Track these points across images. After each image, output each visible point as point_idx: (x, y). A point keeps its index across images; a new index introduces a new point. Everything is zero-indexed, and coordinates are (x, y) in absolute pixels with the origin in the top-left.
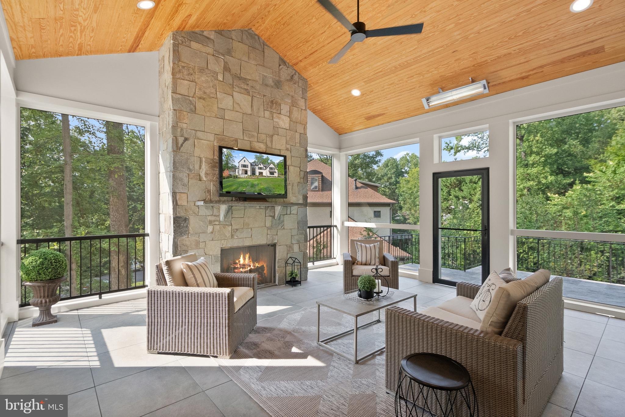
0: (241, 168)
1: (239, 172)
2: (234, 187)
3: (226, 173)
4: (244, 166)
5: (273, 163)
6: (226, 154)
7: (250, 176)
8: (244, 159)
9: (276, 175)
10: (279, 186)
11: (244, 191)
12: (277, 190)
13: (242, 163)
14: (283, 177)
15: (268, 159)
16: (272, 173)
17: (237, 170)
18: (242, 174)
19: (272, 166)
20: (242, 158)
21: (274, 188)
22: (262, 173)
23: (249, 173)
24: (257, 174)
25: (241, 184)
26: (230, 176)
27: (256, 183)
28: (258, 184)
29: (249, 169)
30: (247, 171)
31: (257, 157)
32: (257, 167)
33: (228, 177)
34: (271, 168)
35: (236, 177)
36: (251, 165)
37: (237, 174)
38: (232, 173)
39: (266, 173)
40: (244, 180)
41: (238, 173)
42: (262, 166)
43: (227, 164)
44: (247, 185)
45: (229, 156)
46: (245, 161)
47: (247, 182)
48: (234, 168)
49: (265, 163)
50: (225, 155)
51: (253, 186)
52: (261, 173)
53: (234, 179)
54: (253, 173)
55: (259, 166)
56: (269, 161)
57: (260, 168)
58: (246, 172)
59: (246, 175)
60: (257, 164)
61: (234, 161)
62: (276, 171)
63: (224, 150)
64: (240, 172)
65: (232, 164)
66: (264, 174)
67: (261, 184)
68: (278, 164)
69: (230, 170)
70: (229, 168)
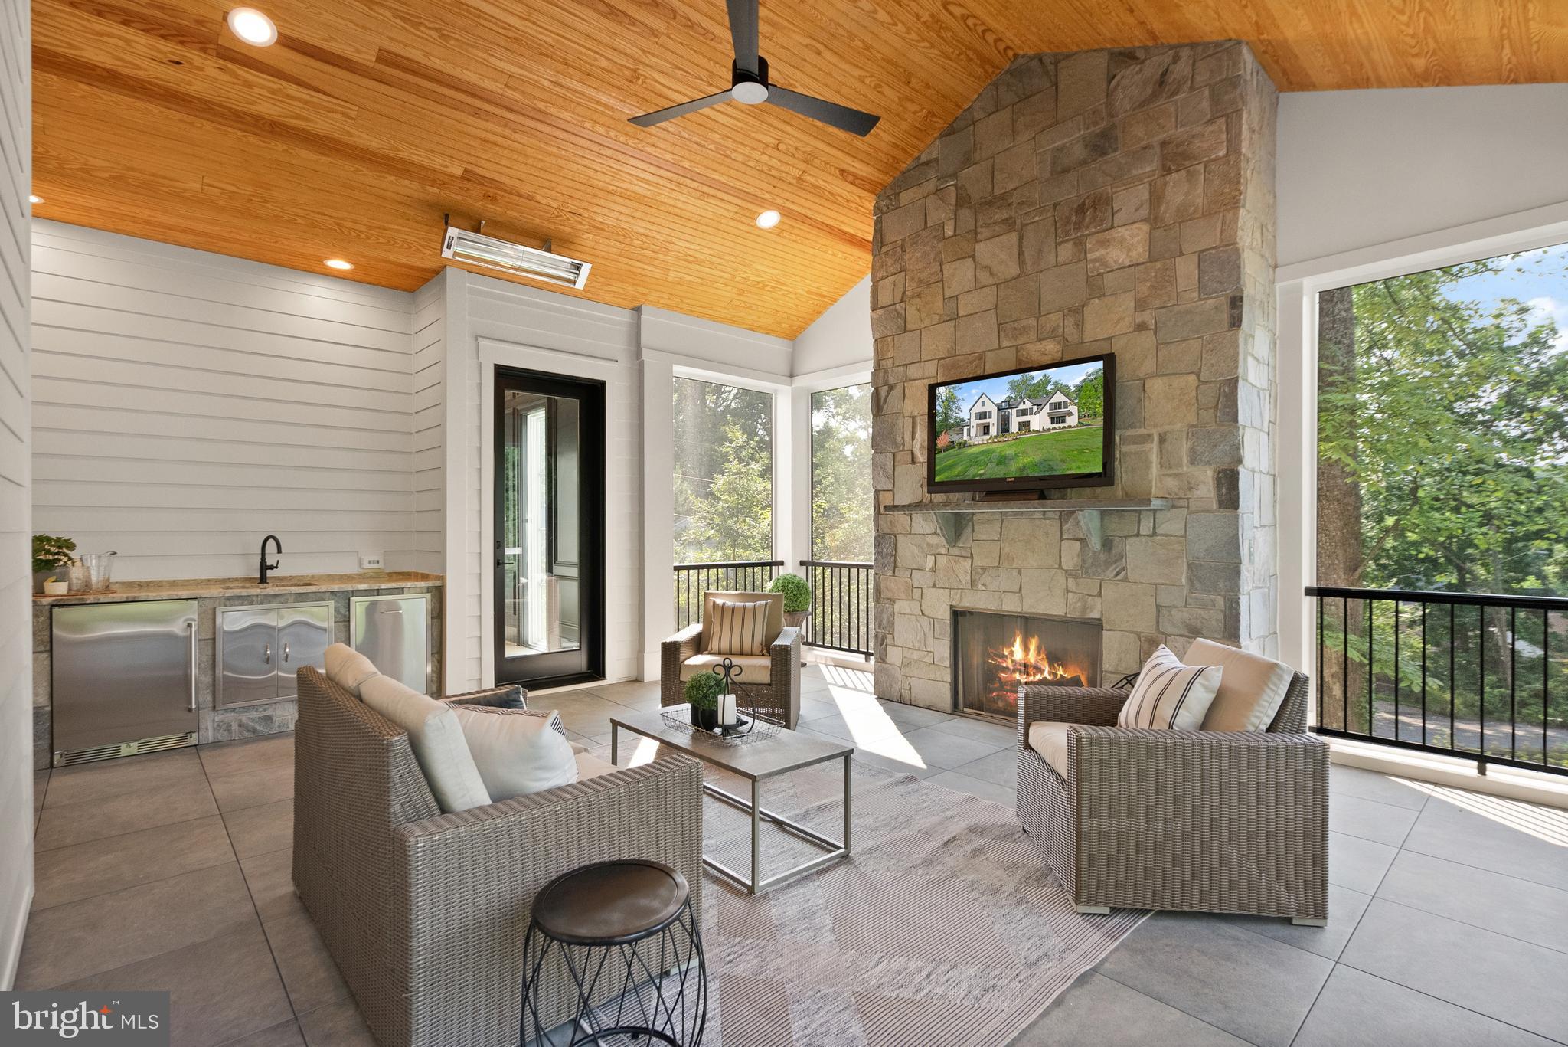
0: (974, 423)
1: (972, 435)
2: (959, 469)
3: (942, 441)
4: (982, 415)
5: (1063, 389)
6: (944, 398)
7: (997, 437)
8: (984, 398)
9: (1072, 421)
10: (1081, 451)
11: (981, 475)
12: (1074, 465)
13: (979, 409)
14: (1099, 422)
15: (1046, 381)
16: (1057, 419)
17: (965, 428)
18: (976, 436)
19: (1059, 397)
20: (977, 398)
21: (1064, 461)
22: (1028, 424)
23: (993, 431)
24: (1014, 428)
25: (975, 460)
26: (951, 445)
27: (1010, 452)
28: (1016, 455)
29: (993, 422)
30: (988, 427)
31: (1014, 387)
32: (1014, 411)
33: (947, 449)
34: (1057, 405)
35: (964, 445)
36: (999, 409)
37: (965, 437)
38: (955, 438)
39: (1039, 421)
40: (982, 448)
41: (969, 435)
42: (1028, 405)
43: (946, 417)
44: (986, 460)
45: (951, 401)
46: (983, 403)
47: (989, 452)
48: (960, 425)
49: (1038, 395)
50: (943, 401)
51: (1003, 460)
52: (1023, 426)
53: (960, 451)
54: (1004, 427)
55: (1021, 407)
56: (1050, 387)
57: (1023, 413)
58: (986, 430)
59: (988, 437)
60: (1015, 403)
61: (959, 409)
62: (1073, 409)
63: (941, 390)
64: (973, 432)
65: (956, 418)
66: (1034, 426)
67: (1023, 453)
68: (1079, 389)
69: (951, 432)
70: (948, 427)
